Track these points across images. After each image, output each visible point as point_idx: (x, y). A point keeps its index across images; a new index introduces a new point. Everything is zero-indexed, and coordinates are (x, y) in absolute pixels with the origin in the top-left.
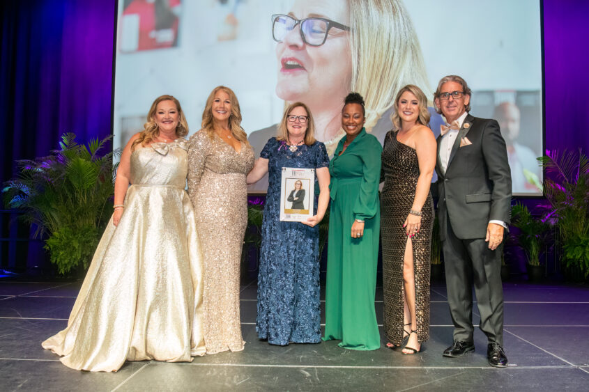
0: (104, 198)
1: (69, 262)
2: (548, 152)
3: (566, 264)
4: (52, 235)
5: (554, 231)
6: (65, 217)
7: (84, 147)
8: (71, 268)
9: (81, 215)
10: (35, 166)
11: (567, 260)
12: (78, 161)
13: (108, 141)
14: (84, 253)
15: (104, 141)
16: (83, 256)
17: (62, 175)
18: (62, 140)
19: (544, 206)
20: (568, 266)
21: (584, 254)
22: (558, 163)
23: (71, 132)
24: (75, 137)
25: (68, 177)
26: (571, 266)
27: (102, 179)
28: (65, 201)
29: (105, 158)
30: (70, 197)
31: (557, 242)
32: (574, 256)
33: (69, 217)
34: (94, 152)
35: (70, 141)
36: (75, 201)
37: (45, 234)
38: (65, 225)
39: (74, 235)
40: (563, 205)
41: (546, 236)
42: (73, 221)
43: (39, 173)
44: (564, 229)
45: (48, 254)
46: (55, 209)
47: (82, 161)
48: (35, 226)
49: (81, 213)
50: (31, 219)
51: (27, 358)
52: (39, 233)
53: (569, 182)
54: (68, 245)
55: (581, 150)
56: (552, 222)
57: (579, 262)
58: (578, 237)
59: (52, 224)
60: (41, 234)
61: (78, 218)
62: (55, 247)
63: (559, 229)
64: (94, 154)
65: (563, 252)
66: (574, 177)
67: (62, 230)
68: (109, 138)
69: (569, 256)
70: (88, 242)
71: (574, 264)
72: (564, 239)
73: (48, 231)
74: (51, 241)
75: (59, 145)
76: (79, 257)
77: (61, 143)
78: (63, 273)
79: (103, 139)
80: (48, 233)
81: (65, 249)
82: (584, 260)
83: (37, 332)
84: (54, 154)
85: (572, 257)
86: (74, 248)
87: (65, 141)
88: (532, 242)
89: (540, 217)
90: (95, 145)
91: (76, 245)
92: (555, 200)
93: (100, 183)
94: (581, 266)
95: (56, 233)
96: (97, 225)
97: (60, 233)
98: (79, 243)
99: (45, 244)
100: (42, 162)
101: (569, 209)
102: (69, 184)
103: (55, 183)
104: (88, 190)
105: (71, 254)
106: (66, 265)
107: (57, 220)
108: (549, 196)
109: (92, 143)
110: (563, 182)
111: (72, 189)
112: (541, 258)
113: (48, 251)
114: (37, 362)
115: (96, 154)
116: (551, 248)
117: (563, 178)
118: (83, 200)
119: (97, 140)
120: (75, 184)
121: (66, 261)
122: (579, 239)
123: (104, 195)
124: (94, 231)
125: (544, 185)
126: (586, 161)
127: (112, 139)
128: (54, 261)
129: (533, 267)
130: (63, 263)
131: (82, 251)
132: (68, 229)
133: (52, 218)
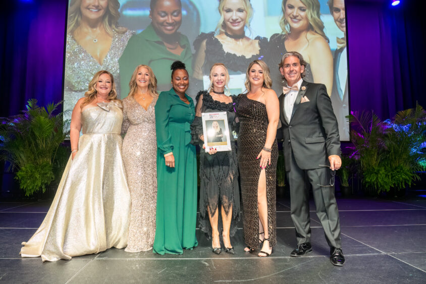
0: (57, 144)
1: (33, 188)
2: (352, 113)
3: (365, 185)
4: (20, 169)
5: (357, 164)
6: (29, 157)
7: (44, 108)
8: (34, 192)
9: (41, 156)
10: (9, 121)
11: (366, 182)
12: (39, 118)
13: (60, 104)
14: (43, 181)
15: (58, 104)
16: (42, 184)
17: (28, 127)
18: (28, 104)
19: (351, 148)
20: (367, 186)
21: (377, 178)
22: (359, 119)
23: (34, 98)
24: (37, 102)
25: (32, 129)
26: (369, 186)
27: (56, 130)
28: (30, 146)
29: (58, 116)
30: (33, 143)
31: (359, 171)
32: (371, 180)
33: (32, 157)
34: (51, 113)
35: (34, 105)
36: (37, 145)
37: (15, 169)
38: (30, 162)
39: (36, 169)
40: (362, 147)
41: (352, 167)
42: (35, 159)
43: (11, 126)
44: (364, 163)
45: (17, 183)
46: (22, 151)
47: (42, 118)
48: (8, 163)
49: (42, 154)
50: (5, 158)
51: (5, 257)
52: (11, 168)
53: (366, 132)
54: (32, 176)
55: (373, 111)
56: (357, 158)
57: (374, 184)
58: (373, 168)
59: (21, 161)
60: (13, 168)
61: (39, 158)
62: (23, 178)
63: (360, 163)
64: (50, 113)
65: (363, 177)
66: (369, 129)
67: (28, 166)
68: (61, 103)
69: (367, 180)
70: (46, 174)
71: (371, 185)
72: (364, 169)
73: (17, 166)
74: (19, 173)
75: (26, 107)
76: (40, 184)
77: (27, 106)
78: (28, 195)
79: (57, 103)
80: (17, 168)
81: (30, 179)
82: (377, 183)
83: (11, 238)
84: (23, 113)
85: (369, 181)
86: (36, 178)
87: (30, 104)
88: (344, 171)
89: (348, 154)
90: (52, 107)
91: (38, 176)
92: (357, 144)
93: (55, 133)
94: (376, 186)
95: (23, 168)
96: (52, 162)
97: (26, 168)
98: (39, 174)
99: (15, 175)
100: (13, 118)
101: (367, 149)
102: (33, 134)
103: (23, 133)
104: (46, 138)
105: (34, 182)
106: (30, 190)
107: (24, 159)
108: (354, 141)
109: (49, 106)
110: (363, 132)
111: (35, 138)
112: (350, 181)
113: (18, 180)
114: (12, 260)
115: (52, 114)
116: (355, 175)
117: (362, 129)
118: (42, 145)
119: (53, 104)
120: (37, 134)
121: (31, 187)
122: (373, 169)
123: (57, 142)
124: (50, 167)
125: (350, 133)
126: (376, 118)
127: (63, 103)
128: (22, 188)
129: (344, 187)
130: (28, 188)
131: (42, 180)
132: (32, 165)
133: (20, 157)
